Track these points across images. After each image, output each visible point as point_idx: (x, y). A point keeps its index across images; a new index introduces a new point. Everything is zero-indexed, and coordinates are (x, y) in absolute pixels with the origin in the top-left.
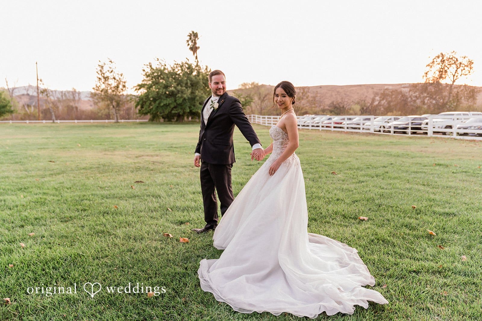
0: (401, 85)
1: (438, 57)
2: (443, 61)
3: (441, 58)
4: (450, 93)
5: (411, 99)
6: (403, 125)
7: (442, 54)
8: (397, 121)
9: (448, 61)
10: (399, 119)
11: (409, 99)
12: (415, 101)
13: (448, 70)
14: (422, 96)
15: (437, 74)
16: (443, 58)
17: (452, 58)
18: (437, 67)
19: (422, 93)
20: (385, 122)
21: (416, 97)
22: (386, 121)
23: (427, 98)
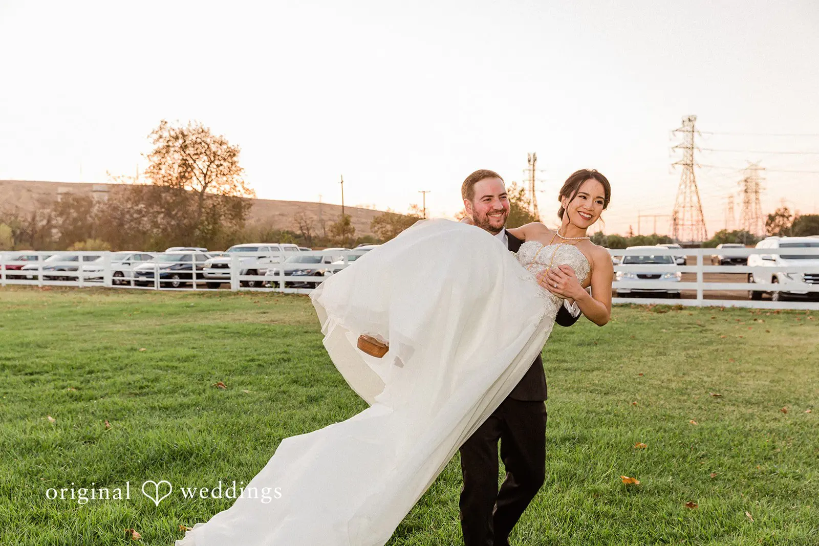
0: (91, 185)
1: (177, 138)
2: (184, 148)
3: (181, 141)
4: (201, 206)
5: (131, 216)
6: (165, 268)
7: (182, 134)
8: (148, 261)
9: (194, 147)
10: (152, 257)
11: (128, 216)
12: (138, 221)
13: (195, 165)
14: (151, 211)
15: (176, 172)
16: (185, 141)
17: (200, 143)
18: (176, 157)
19: (151, 205)
20: (124, 263)
21: (140, 212)
22: (124, 261)
23: (162, 215)
